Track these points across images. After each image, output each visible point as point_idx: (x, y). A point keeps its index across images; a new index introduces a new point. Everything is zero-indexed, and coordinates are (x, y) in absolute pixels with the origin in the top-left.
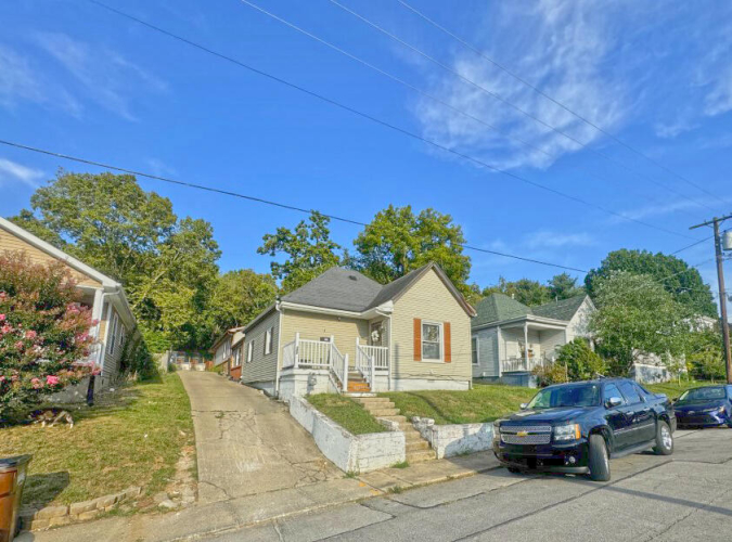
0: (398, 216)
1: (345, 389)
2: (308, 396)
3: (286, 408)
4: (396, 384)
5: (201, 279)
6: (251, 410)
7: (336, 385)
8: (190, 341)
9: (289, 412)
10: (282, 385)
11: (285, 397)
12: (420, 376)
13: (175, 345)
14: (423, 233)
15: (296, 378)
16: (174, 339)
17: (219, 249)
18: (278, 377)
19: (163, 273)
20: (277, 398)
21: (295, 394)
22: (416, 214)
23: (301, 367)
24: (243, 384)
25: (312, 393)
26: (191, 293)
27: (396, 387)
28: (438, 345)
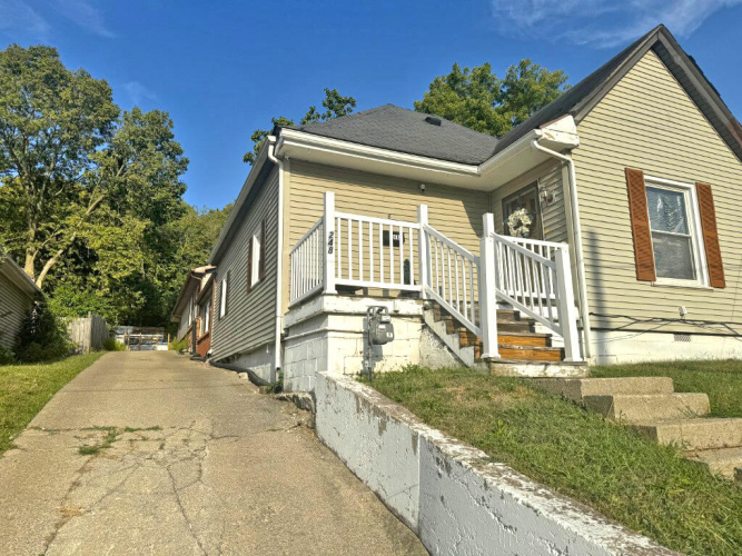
0: (469, 82)
1: (493, 351)
2: (366, 376)
3: (305, 417)
4: (601, 344)
5: (156, 203)
6: (202, 424)
7: (453, 341)
8: (146, 307)
9: (313, 427)
10: (290, 353)
11: (299, 385)
12: (657, 325)
13: (123, 313)
14: (515, 106)
15: (332, 322)
16: (119, 304)
17: (184, 155)
18: (280, 331)
19: (100, 198)
20: (279, 389)
21: (333, 372)
22: (499, 77)
23: (344, 290)
24: (212, 363)
25: (379, 367)
26: (141, 225)
27: (602, 354)
28: (687, 240)
